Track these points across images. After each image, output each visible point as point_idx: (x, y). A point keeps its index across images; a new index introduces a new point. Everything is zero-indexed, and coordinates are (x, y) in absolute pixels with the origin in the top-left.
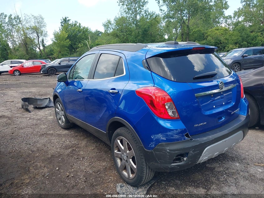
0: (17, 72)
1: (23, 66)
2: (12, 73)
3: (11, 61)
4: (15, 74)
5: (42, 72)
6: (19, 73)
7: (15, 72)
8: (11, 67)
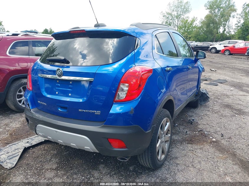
0: (228, 52)
1: (234, 47)
2: (223, 52)
3: (229, 41)
4: (225, 54)
5: (246, 54)
6: (229, 53)
7: (226, 52)
8: (225, 47)
